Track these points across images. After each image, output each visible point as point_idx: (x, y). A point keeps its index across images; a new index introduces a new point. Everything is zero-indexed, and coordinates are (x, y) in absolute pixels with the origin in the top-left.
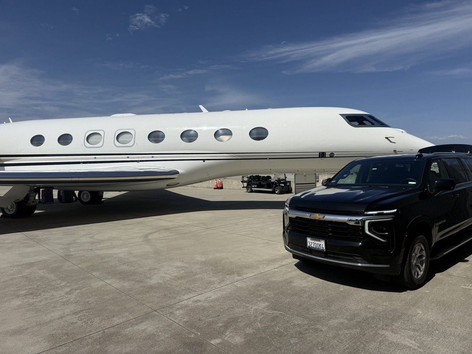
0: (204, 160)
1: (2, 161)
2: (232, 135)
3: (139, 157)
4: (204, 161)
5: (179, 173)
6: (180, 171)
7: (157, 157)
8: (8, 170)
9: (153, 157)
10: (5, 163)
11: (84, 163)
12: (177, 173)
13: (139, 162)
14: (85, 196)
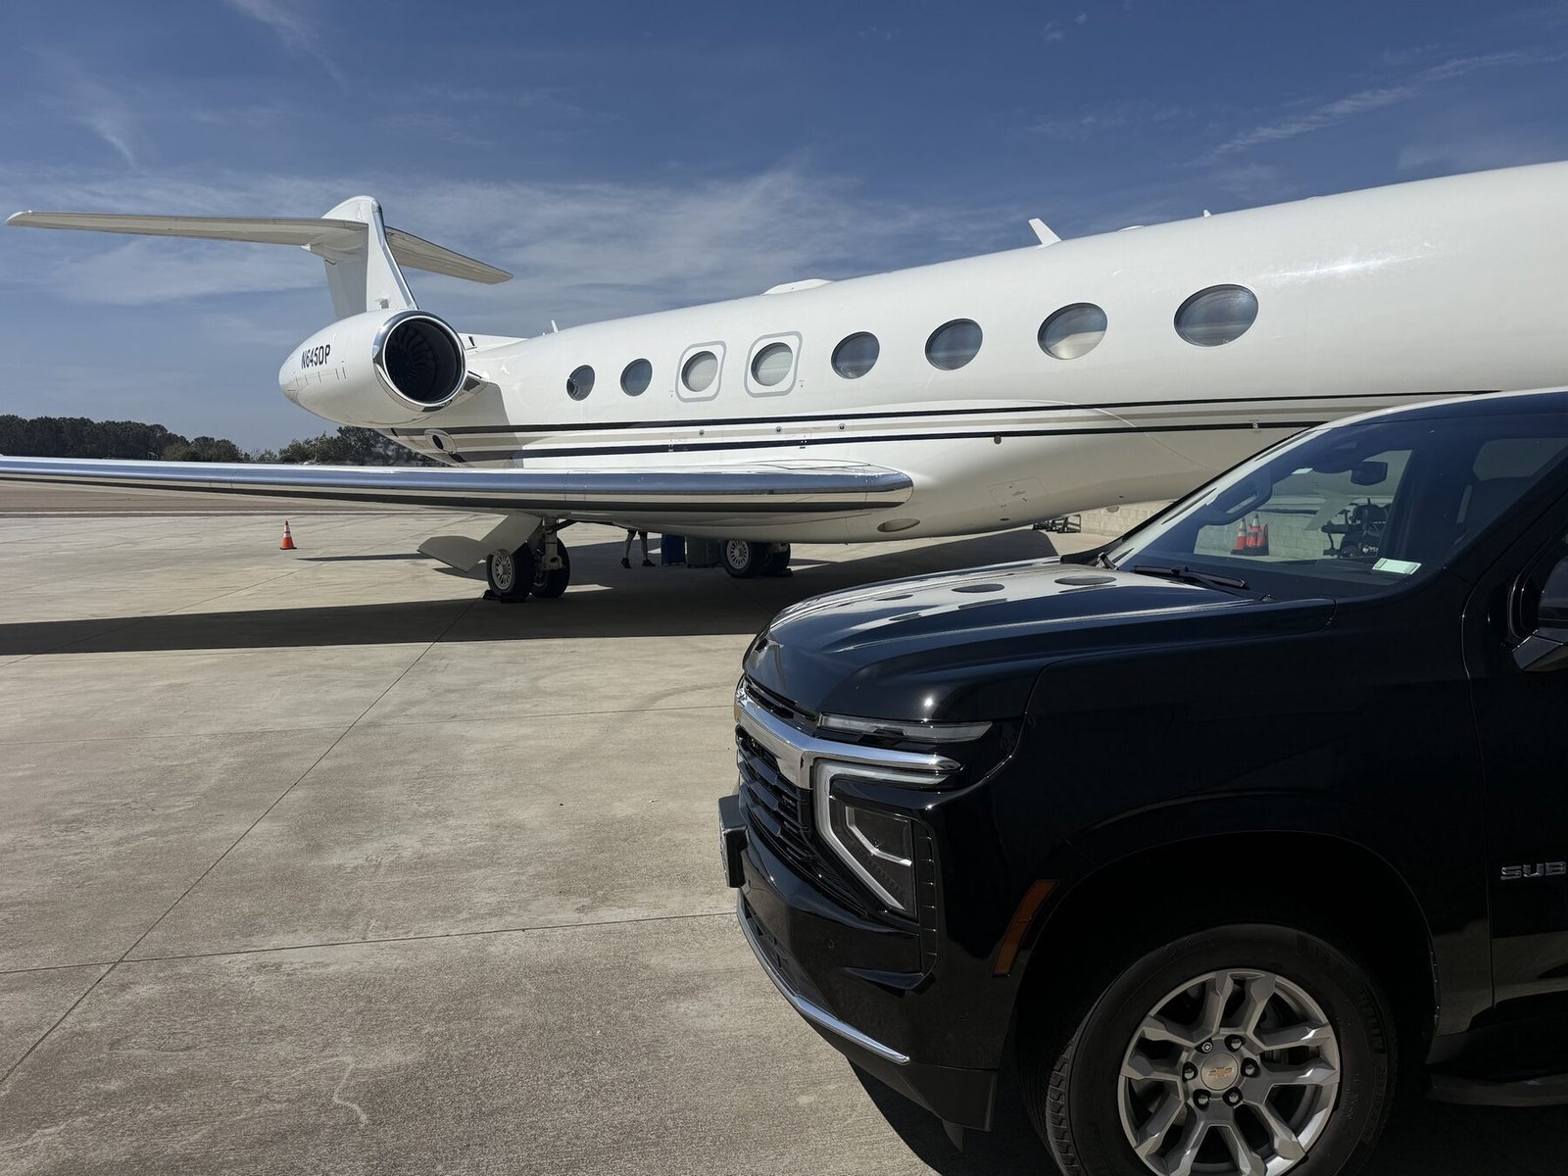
0: (997, 436)
1: (518, 443)
2: (1105, 330)
3: (805, 430)
4: (998, 442)
5: (912, 485)
6: (917, 478)
7: (853, 428)
8: (532, 466)
9: (842, 428)
10: (525, 448)
11: (678, 448)
12: (908, 484)
13: (806, 444)
14: (737, 553)
